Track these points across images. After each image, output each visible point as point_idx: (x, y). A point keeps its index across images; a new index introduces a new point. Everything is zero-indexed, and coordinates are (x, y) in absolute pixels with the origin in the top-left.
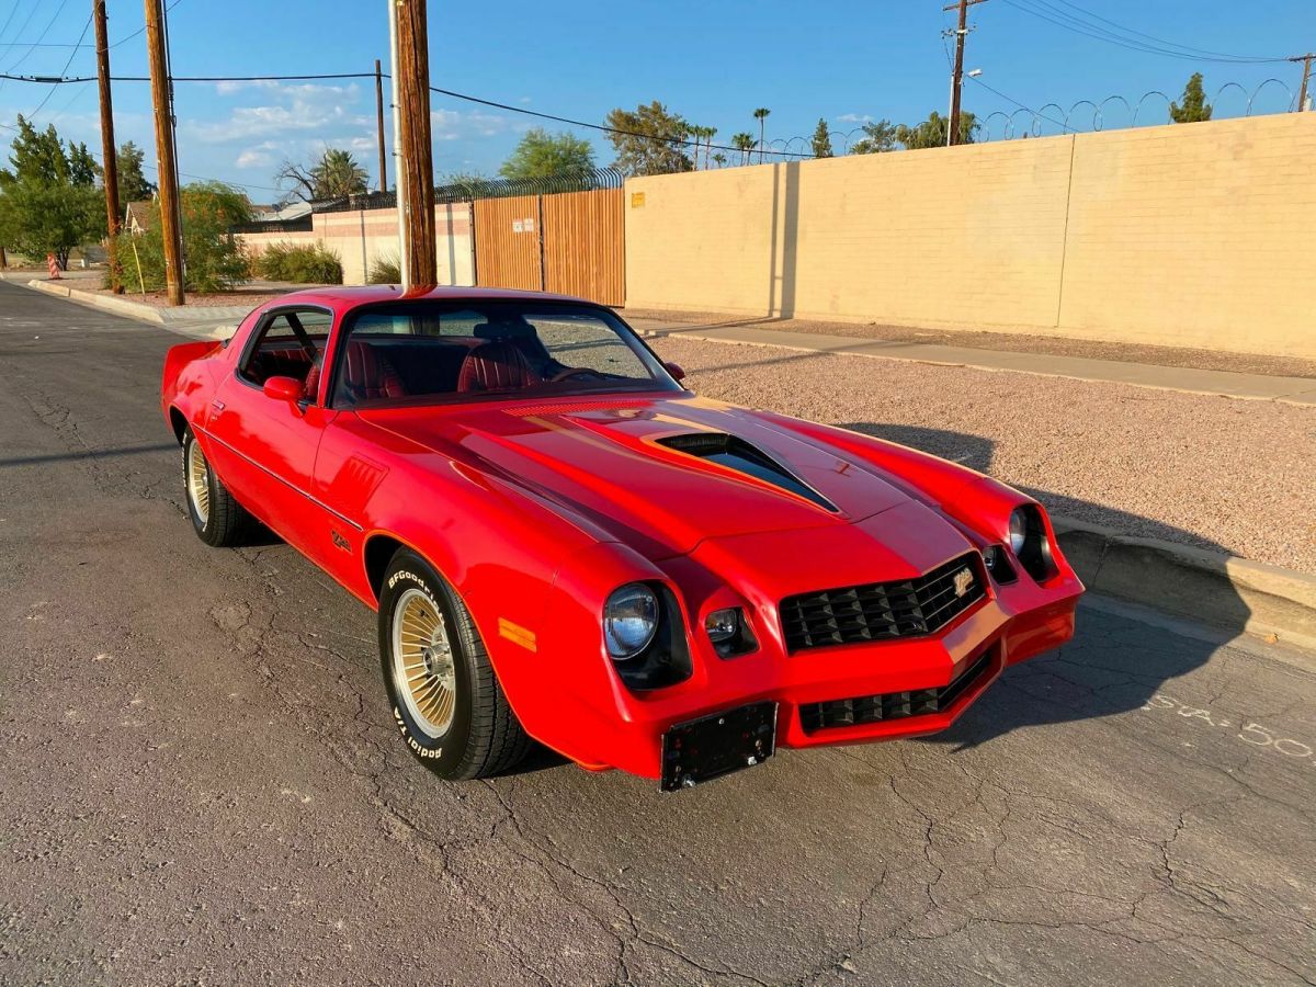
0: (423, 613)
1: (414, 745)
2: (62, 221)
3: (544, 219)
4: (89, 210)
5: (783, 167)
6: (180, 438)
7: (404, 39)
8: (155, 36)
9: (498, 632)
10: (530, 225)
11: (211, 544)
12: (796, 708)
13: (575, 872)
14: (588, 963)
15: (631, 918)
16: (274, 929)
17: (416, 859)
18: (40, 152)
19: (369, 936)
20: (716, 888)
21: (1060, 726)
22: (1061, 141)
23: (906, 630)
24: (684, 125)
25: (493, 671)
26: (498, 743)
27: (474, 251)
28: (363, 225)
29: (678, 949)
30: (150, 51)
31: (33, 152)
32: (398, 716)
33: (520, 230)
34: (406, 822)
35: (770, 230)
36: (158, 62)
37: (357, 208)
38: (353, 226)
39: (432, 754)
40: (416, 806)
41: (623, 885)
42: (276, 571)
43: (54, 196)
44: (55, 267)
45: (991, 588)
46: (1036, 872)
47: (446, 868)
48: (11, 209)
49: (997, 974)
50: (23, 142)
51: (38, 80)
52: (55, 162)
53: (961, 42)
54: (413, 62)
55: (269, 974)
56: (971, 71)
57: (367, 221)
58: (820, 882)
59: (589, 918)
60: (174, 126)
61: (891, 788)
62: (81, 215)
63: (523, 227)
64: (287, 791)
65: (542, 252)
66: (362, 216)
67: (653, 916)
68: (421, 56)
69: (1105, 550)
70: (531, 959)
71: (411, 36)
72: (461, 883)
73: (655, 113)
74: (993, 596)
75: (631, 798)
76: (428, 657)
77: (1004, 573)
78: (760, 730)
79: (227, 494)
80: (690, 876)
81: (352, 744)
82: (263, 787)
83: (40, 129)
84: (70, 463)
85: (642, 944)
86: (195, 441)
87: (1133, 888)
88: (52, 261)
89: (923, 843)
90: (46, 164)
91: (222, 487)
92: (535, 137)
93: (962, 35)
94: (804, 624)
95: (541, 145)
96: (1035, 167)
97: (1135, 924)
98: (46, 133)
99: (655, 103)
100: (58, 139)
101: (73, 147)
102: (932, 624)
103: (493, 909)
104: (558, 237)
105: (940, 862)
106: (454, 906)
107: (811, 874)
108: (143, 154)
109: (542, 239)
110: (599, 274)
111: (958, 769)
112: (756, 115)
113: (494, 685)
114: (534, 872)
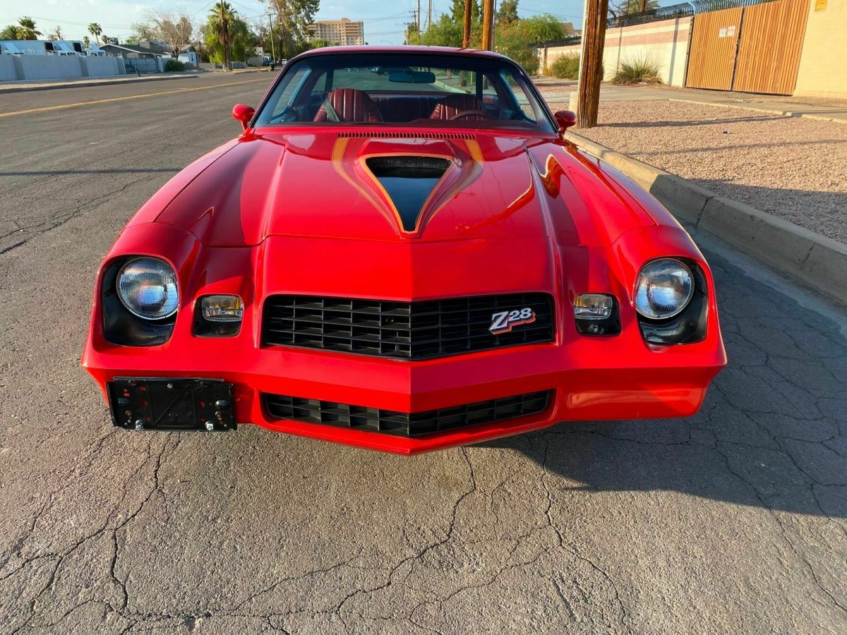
3: (743, 26)
10: (732, 31)
23: (390, 350)
27: (689, 54)
33: (724, 35)
45: (561, 335)
57: (623, 35)
63: (727, 33)
65: (737, 52)
74: (560, 343)
78: (217, 404)
104: (751, 40)
109: (739, 42)
110: (778, 68)
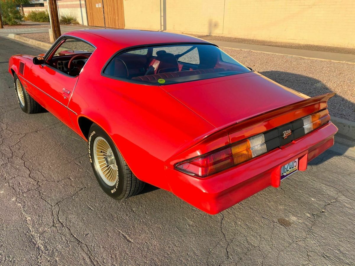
3: (103, 3)
27: (87, 13)
65: (104, 13)
104: (107, 9)
109: (103, 9)
110: (118, 19)
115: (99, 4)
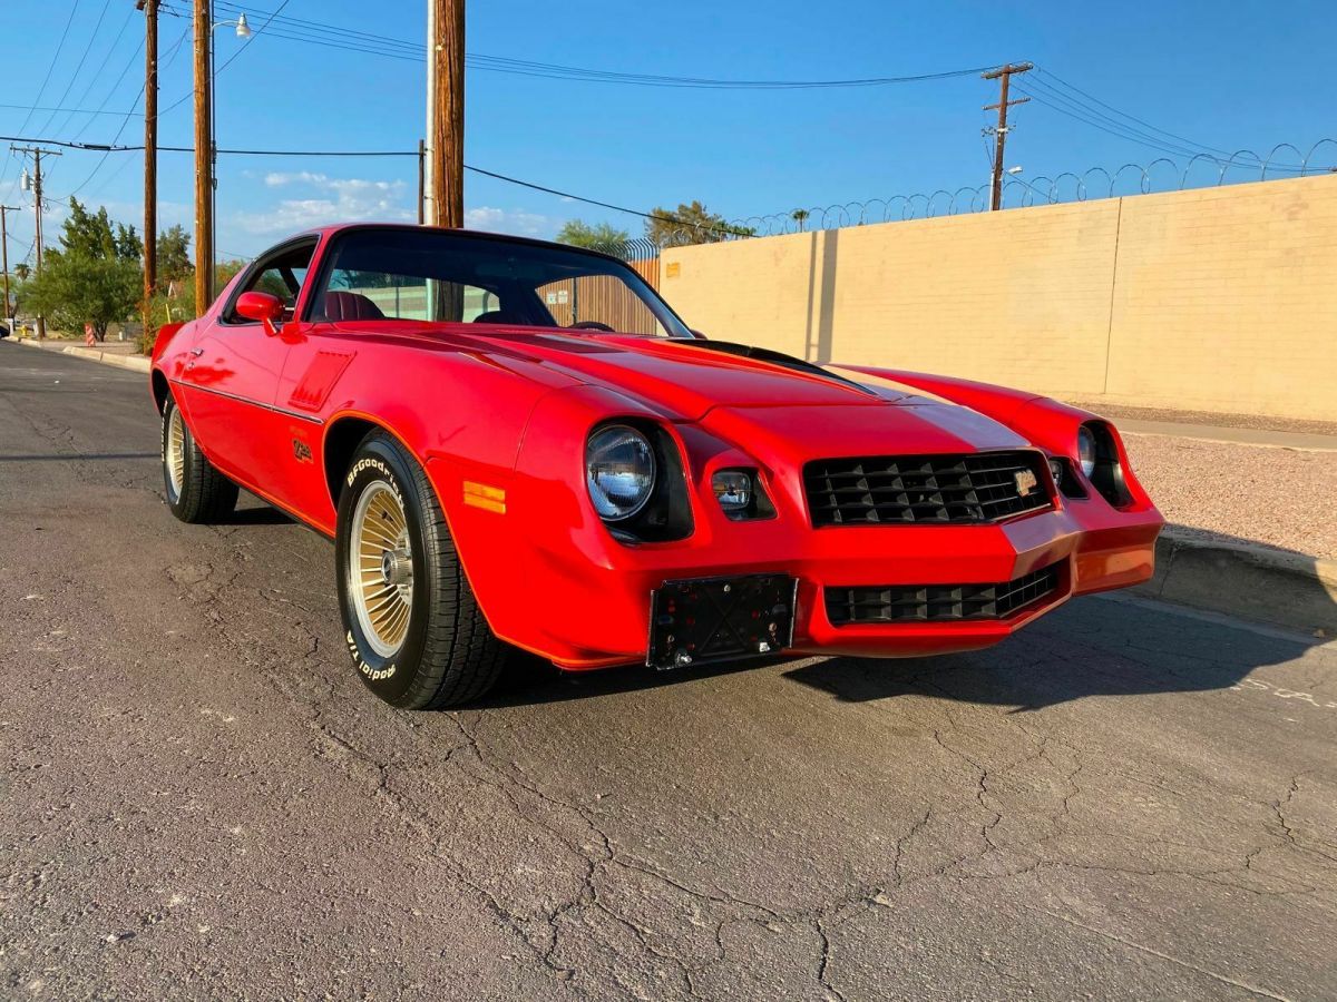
0: (385, 515)
1: (366, 669)
2: (103, 293)
3: (578, 291)
4: (131, 284)
5: (821, 235)
6: (161, 406)
7: (440, 82)
8: (202, 100)
9: (462, 499)
10: (564, 297)
11: (184, 520)
12: (820, 590)
13: (541, 796)
14: (545, 881)
15: (606, 841)
16: (153, 831)
17: (349, 776)
18: (89, 232)
19: (271, 842)
20: (716, 818)
21: (1136, 698)
22: (1109, 204)
23: (958, 513)
24: (723, 225)
25: (457, 560)
26: (460, 652)
28: (397, 300)
29: (661, 872)
30: (196, 115)
31: (83, 232)
32: (351, 641)
34: (345, 744)
35: (807, 298)
36: (203, 126)
37: (392, 286)
38: (388, 301)
39: (383, 675)
40: (360, 730)
41: (600, 810)
42: (249, 543)
43: (97, 269)
44: (92, 336)
45: (1058, 497)
46: (1119, 821)
47: (384, 785)
48: (54, 280)
49: (1077, 916)
50: (73, 223)
51: (87, 147)
52: (103, 243)
53: (1001, 140)
54: (449, 105)
55: (132, 872)
56: (1011, 169)
57: (401, 295)
58: (847, 819)
59: (553, 839)
60: (215, 189)
61: (935, 741)
62: (122, 287)
63: (557, 300)
64: (209, 712)
66: (397, 292)
67: (633, 840)
68: (457, 98)
69: (1173, 556)
70: (473, 874)
71: (448, 80)
72: (399, 799)
73: (695, 213)
74: (1060, 506)
75: (620, 735)
76: (387, 562)
77: (1073, 488)
78: (775, 611)
79: (203, 459)
80: (685, 806)
81: (296, 677)
82: (181, 707)
83: (92, 210)
84: (55, 462)
85: (617, 866)
86: (176, 407)
87: (1244, 842)
88: (89, 331)
89: (976, 790)
90: (94, 244)
91: (198, 452)
92: (574, 228)
93: (1003, 133)
94: (833, 497)
95: (579, 236)
96: (1080, 231)
97: (1251, 875)
98: (97, 215)
99: (695, 204)
100: (109, 222)
101: (122, 229)
102: (990, 512)
103: (433, 825)
104: (591, 309)
105: (999, 808)
106: (385, 820)
107: (836, 811)
108: (189, 237)
109: (575, 311)
111: (1015, 728)
112: (795, 217)
113: (458, 576)
114: (492, 794)
115: (560, 293)
